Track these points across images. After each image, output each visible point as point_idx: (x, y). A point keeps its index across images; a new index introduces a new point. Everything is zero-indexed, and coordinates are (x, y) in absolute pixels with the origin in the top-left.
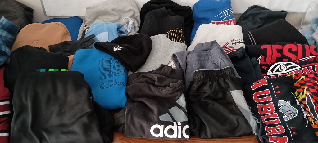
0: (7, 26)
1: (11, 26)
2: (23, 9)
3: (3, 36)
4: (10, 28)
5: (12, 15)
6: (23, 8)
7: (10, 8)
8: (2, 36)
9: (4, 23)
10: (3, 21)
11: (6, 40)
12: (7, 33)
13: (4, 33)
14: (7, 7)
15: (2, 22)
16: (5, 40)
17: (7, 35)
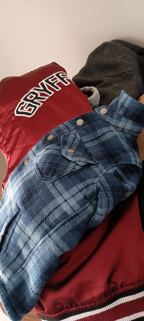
0: (133, 110)
1: (139, 109)
2: (136, 55)
3: (126, 130)
4: (138, 113)
5: (122, 72)
6: (135, 51)
7: (118, 59)
8: (124, 131)
9: (127, 104)
10: (125, 100)
11: (131, 135)
12: (133, 124)
13: (127, 124)
14: (113, 57)
15: (124, 102)
16: (129, 136)
17: (134, 126)
